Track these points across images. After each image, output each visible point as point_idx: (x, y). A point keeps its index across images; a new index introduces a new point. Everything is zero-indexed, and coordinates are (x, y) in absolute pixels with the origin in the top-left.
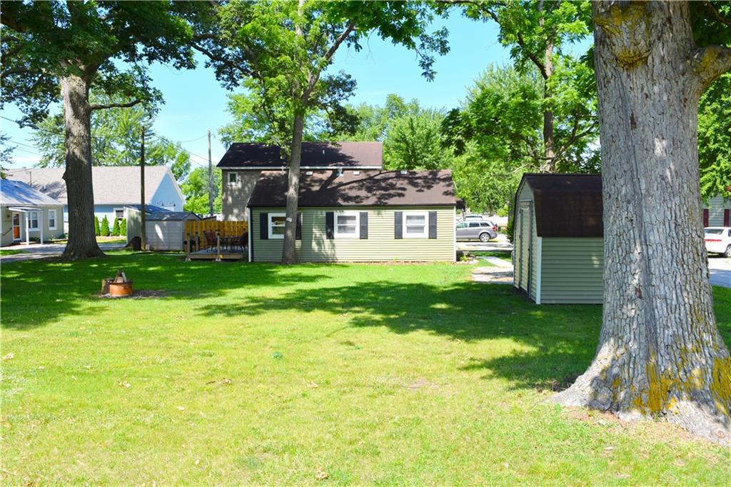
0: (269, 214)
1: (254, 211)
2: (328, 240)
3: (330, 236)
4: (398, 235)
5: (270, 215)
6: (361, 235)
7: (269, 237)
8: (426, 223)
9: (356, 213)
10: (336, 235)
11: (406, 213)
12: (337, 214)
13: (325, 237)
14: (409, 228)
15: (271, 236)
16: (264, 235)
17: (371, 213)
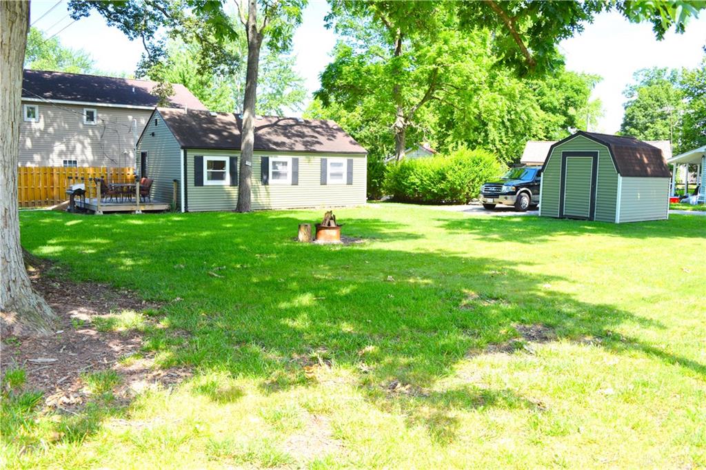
0: (204, 157)
1: (188, 153)
2: (263, 186)
3: (265, 183)
4: (324, 182)
5: (206, 159)
6: (293, 181)
7: (205, 184)
8: (344, 170)
9: (288, 159)
10: (271, 181)
11: (330, 160)
12: (272, 159)
13: (260, 184)
14: (332, 175)
15: (206, 182)
16: (199, 181)
17: (302, 158)
